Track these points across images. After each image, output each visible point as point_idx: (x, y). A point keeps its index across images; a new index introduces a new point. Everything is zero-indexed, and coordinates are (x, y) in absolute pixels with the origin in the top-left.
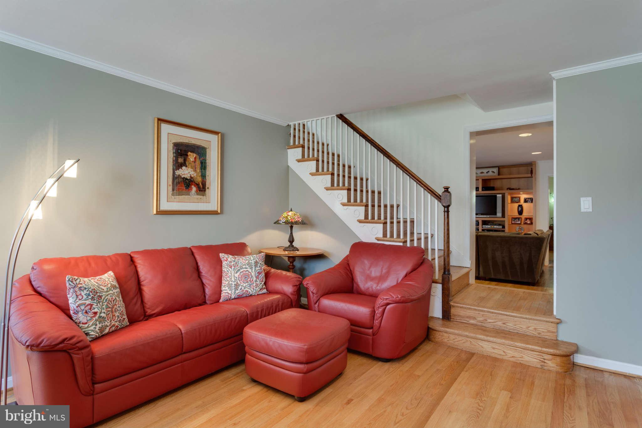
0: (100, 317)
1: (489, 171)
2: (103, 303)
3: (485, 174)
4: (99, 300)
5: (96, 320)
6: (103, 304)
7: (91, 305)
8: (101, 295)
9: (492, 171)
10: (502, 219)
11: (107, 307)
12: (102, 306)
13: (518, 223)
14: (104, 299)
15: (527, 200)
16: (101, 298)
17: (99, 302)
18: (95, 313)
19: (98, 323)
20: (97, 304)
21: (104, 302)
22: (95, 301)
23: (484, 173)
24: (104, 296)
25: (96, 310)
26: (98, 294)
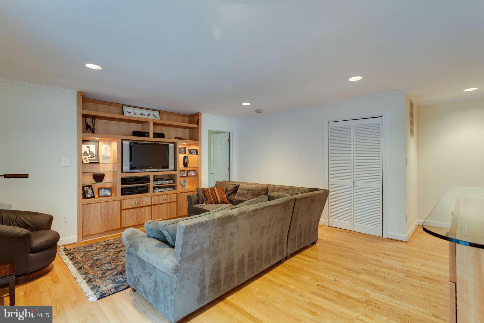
1: (149, 114)
3: (146, 117)
9: (153, 115)
10: (174, 173)
13: (184, 175)
15: (192, 151)
23: (144, 115)
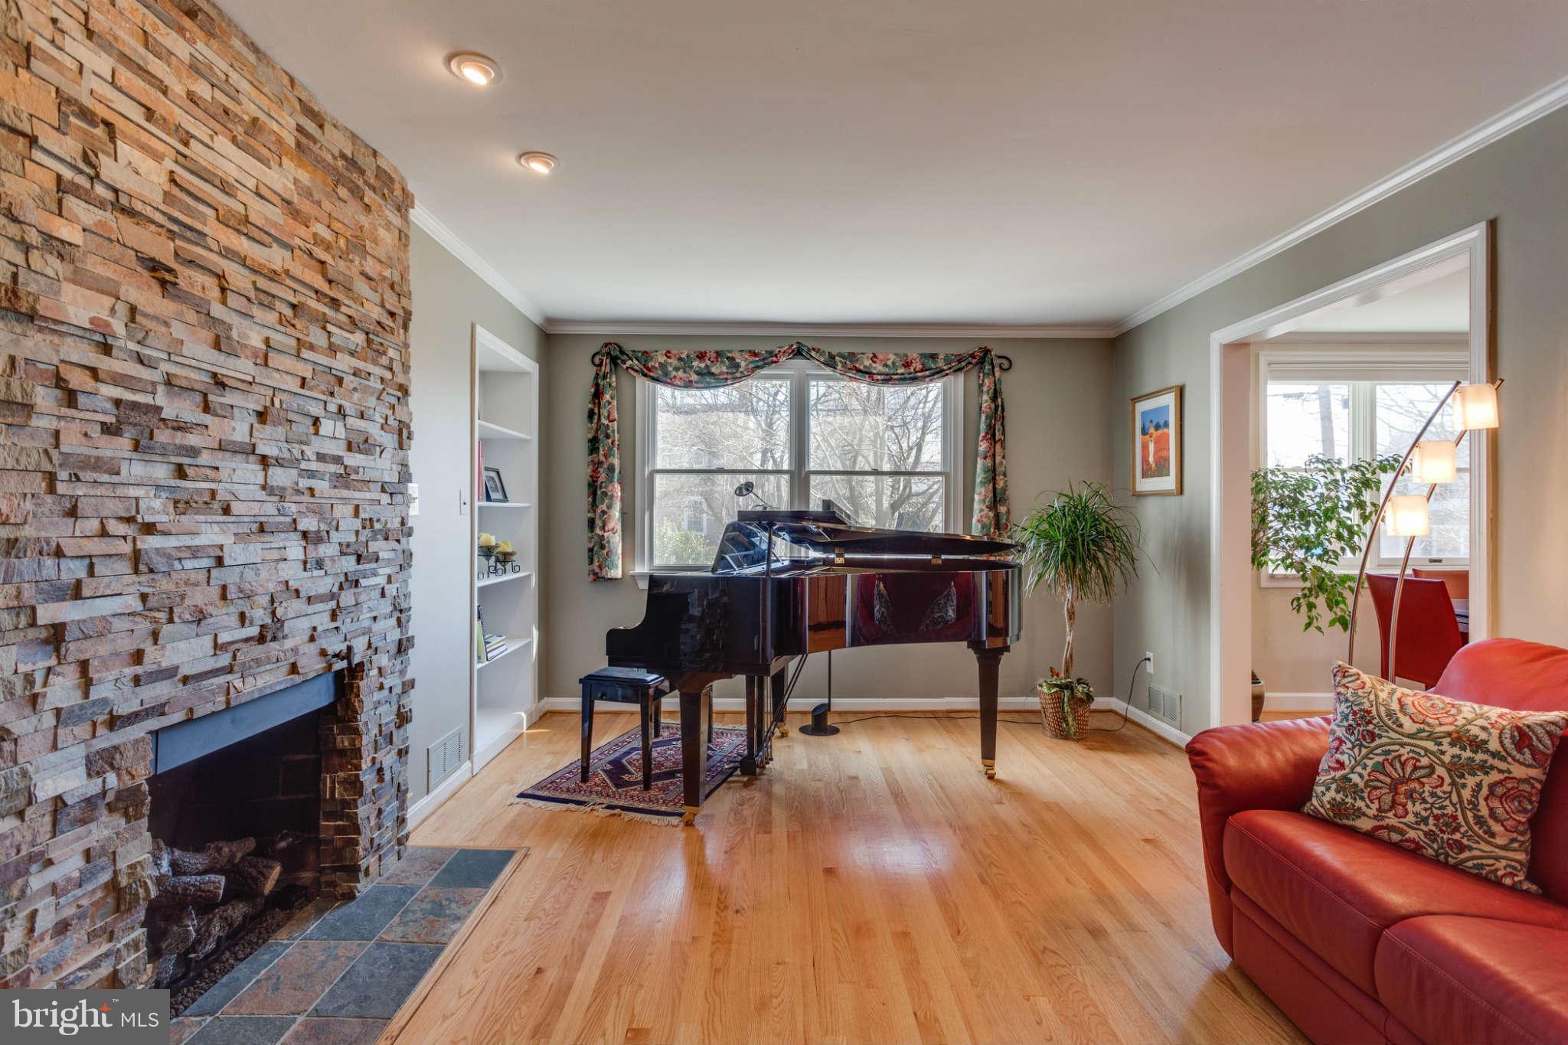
0: (1345, 778)
2: (1371, 752)
4: (1365, 740)
5: (1333, 778)
6: (1371, 756)
7: (1342, 742)
8: (1377, 731)
11: (1380, 768)
12: (1363, 758)
14: (1381, 746)
16: (1373, 740)
17: (1361, 746)
18: (1341, 765)
19: (1334, 786)
20: (1354, 747)
21: (1376, 752)
22: (1353, 738)
24: (1384, 740)
25: (1344, 758)
26: (1370, 727)
